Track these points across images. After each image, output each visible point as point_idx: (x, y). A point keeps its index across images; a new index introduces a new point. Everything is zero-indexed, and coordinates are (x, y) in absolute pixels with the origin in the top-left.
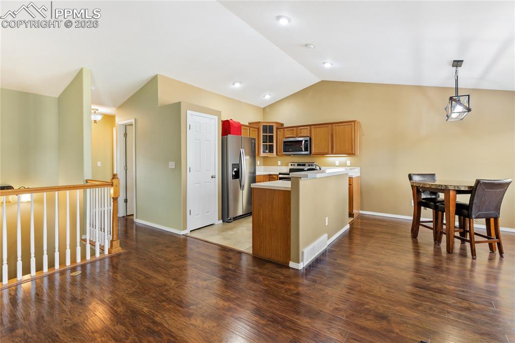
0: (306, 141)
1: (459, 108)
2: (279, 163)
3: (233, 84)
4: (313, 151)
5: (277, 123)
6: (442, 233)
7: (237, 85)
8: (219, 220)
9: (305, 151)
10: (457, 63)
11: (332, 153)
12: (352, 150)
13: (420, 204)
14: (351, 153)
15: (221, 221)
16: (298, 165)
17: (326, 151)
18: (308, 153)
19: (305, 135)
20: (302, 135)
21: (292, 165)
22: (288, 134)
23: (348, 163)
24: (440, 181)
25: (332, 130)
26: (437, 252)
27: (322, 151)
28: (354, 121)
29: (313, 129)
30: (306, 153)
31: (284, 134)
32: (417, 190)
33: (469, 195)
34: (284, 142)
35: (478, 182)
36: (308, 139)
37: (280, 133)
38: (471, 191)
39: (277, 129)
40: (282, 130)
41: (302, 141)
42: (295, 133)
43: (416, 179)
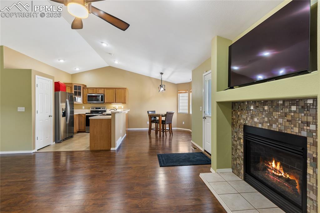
0: (102, 96)
1: (162, 89)
2: (83, 107)
3: (59, 60)
4: (105, 101)
5: (83, 85)
6: (158, 131)
7: (62, 61)
8: (53, 142)
9: (101, 101)
10: (162, 74)
11: (115, 102)
12: (125, 101)
13: (151, 122)
14: (124, 102)
15: (55, 143)
16: (96, 108)
17: (112, 102)
18: (103, 102)
19: (101, 93)
20: (99, 92)
21: (92, 109)
22: (90, 91)
23: (123, 107)
24: (157, 113)
25: (115, 92)
26: (157, 137)
27: (110, 101)
28: (126, 88)
29: (105, 90)
30: (102, 102)
31: (88, 91)
32: (150, 117)
33: (165, 117)
34: (88, 96)
35: (167, 112)
36: (103, 95)
37: (85, 91)
38: (165, 116)
39: (83, 88)
40: (87, 89)
41: (99, 96)
42: (95, 91)
43: (150, 113)
